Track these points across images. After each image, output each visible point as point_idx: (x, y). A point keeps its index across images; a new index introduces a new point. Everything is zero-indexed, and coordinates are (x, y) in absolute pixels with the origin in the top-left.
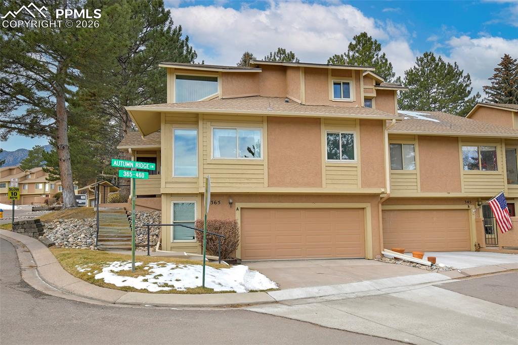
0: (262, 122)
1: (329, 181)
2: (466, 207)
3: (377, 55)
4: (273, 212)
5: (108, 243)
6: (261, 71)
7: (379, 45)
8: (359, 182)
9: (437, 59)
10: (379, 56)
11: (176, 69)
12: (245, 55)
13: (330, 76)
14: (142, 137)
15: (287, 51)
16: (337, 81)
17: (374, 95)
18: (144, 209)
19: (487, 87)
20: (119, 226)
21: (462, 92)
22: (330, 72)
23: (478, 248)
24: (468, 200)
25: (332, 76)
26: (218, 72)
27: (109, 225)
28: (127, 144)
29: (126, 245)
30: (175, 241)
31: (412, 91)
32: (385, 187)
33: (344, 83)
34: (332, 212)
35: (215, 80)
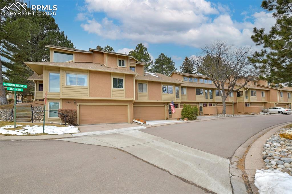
0: (87, 72)
1: (113, 95)
2: (164, 105)
3: (145, 52)
4: (93, 106)
5: (18, 119)
6: (93, 53)
7: (146, 49)
8: (125, 96)
9: (165, 56)
10: (146, 53)
11: (54, 49)
12: (98, 46)
13: (117, 58)
14: (38, 75)
15: (110, 47)
16: (120, 60)
17: (135, 66)
18: (40, 105)
19: (181, 67)
20: (26, 112)
21: (172, 68)
22: (117, 56)
23: (167, 119)
24: (164, 103)
25: (118, 57)
26: (73, 52)
27: (21, 112)
28: (33, 78)
29: (27, 119)
30: (50, 118)
31: (157, 66)
32: (134, 98)
33: (122, 61)
34: (116, 106)
35: (72, 54)
